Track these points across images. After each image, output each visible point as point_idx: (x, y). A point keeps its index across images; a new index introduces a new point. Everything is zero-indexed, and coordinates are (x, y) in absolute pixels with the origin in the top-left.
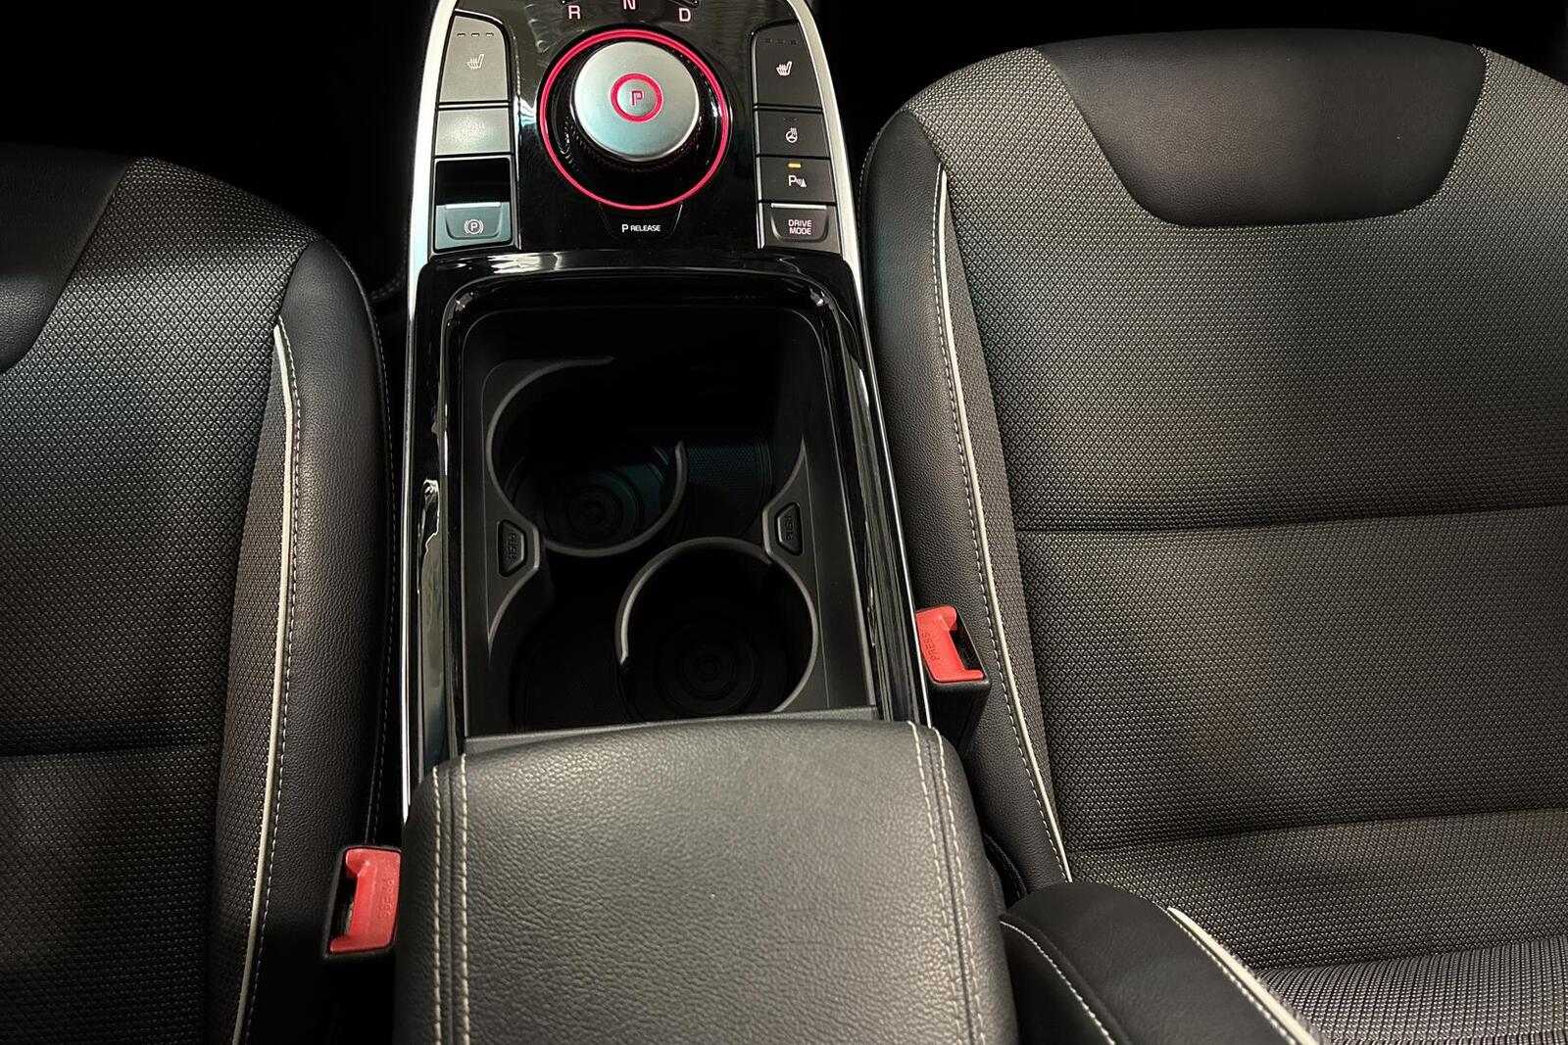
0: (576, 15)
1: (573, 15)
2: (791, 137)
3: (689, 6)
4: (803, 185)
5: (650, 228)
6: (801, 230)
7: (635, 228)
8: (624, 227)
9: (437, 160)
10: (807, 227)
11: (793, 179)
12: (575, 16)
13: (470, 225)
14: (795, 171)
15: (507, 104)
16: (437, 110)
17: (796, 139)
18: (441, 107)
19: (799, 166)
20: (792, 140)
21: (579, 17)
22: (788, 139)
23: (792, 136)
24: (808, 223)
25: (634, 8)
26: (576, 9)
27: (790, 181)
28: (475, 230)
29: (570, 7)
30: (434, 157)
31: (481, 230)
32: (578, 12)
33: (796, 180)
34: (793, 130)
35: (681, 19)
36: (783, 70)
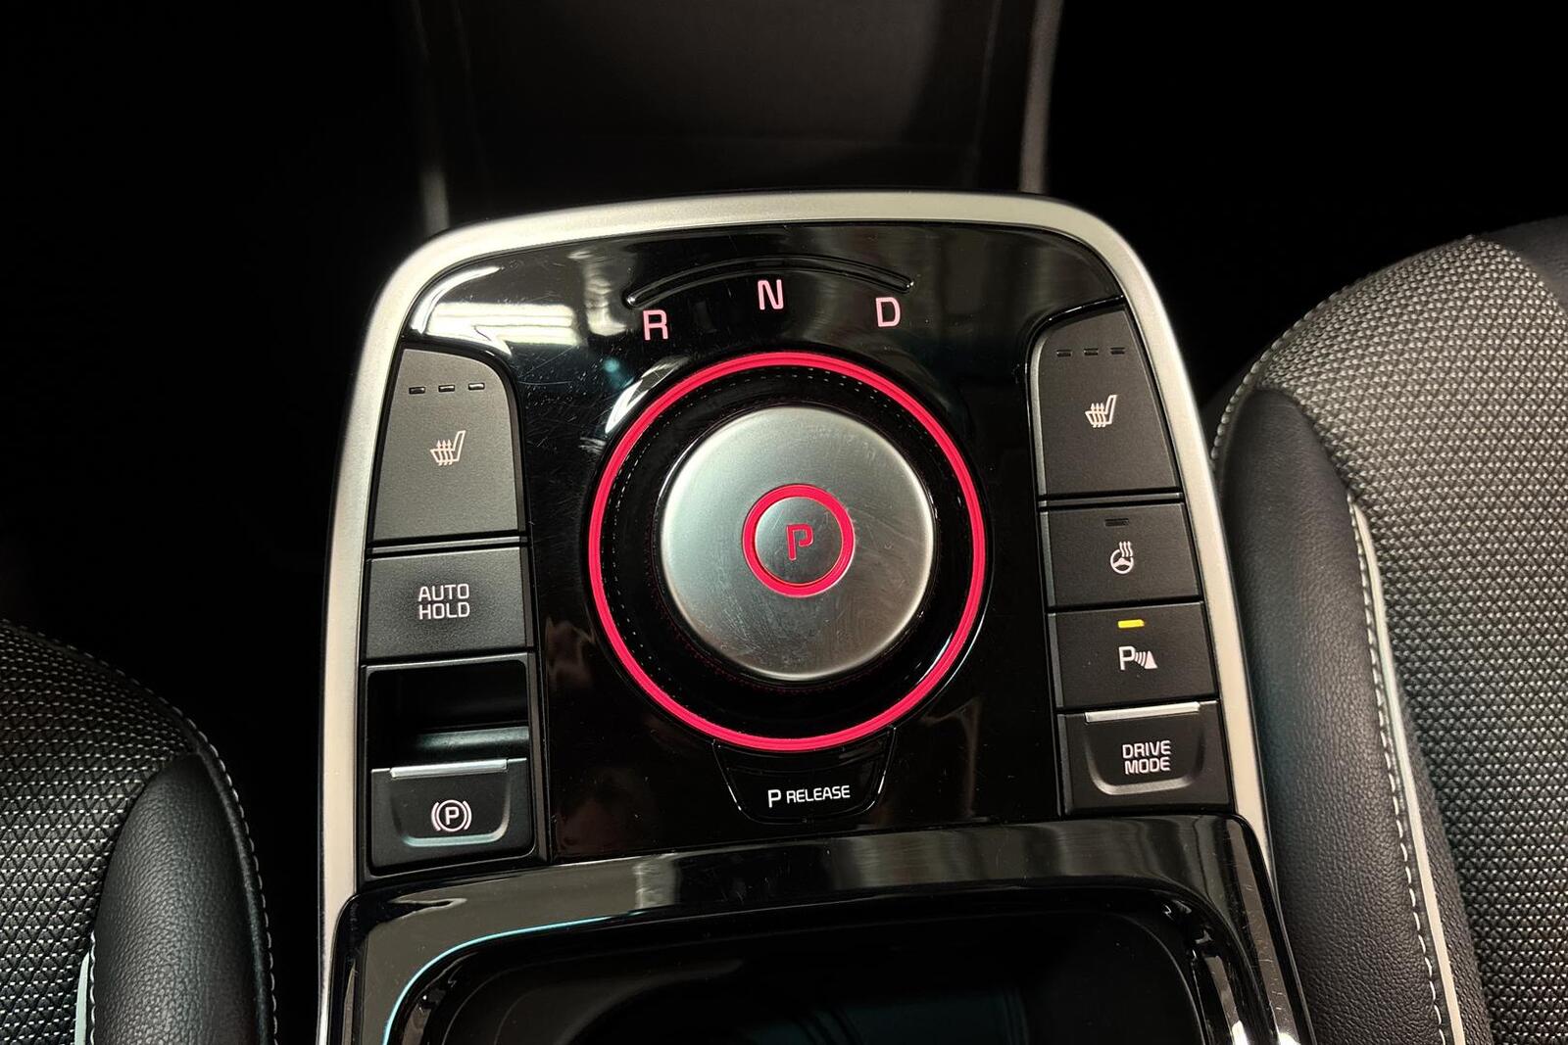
0: (660, 330)
1: (652, 331)
2: (1122, 562)
3: (897, 291)
4: (1150, 663)
5: (828, 793)
6: (1149, 763)
7: (796, 796)
8: (773, 796)
9: (371, 668)
10: (1161, 756)
11: (1128, 654)
12: (656, 333)
13: (443, 811)
14: (1134, 638)
15: (516, 539)
16: (368, 555)
17: (1131, 565)
18: (376, 550)
19: (1139, 623)
20: (1124, 567)
21: (665, 336)
22: (1114, 566)
23: (1123, 560)
24: (1163, 746)
25: (781, 306)
26: (657, 319)
27: (1123, 659)
28: (455, 823)
29: (646, 314)
30: (364, 660)
31: (467, 823)
32: (663, 325)
33: (1135, 656)
34: (1126, 547)
35: (881, 324)
36: (1099, 415)
